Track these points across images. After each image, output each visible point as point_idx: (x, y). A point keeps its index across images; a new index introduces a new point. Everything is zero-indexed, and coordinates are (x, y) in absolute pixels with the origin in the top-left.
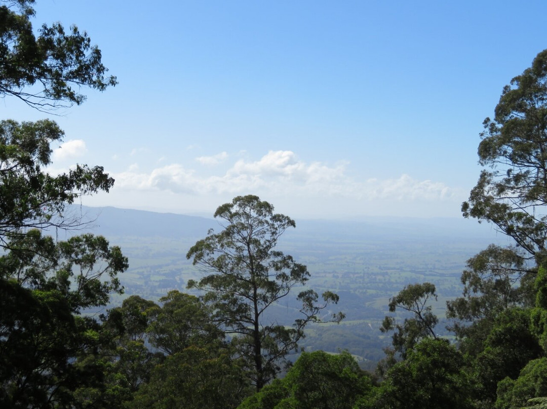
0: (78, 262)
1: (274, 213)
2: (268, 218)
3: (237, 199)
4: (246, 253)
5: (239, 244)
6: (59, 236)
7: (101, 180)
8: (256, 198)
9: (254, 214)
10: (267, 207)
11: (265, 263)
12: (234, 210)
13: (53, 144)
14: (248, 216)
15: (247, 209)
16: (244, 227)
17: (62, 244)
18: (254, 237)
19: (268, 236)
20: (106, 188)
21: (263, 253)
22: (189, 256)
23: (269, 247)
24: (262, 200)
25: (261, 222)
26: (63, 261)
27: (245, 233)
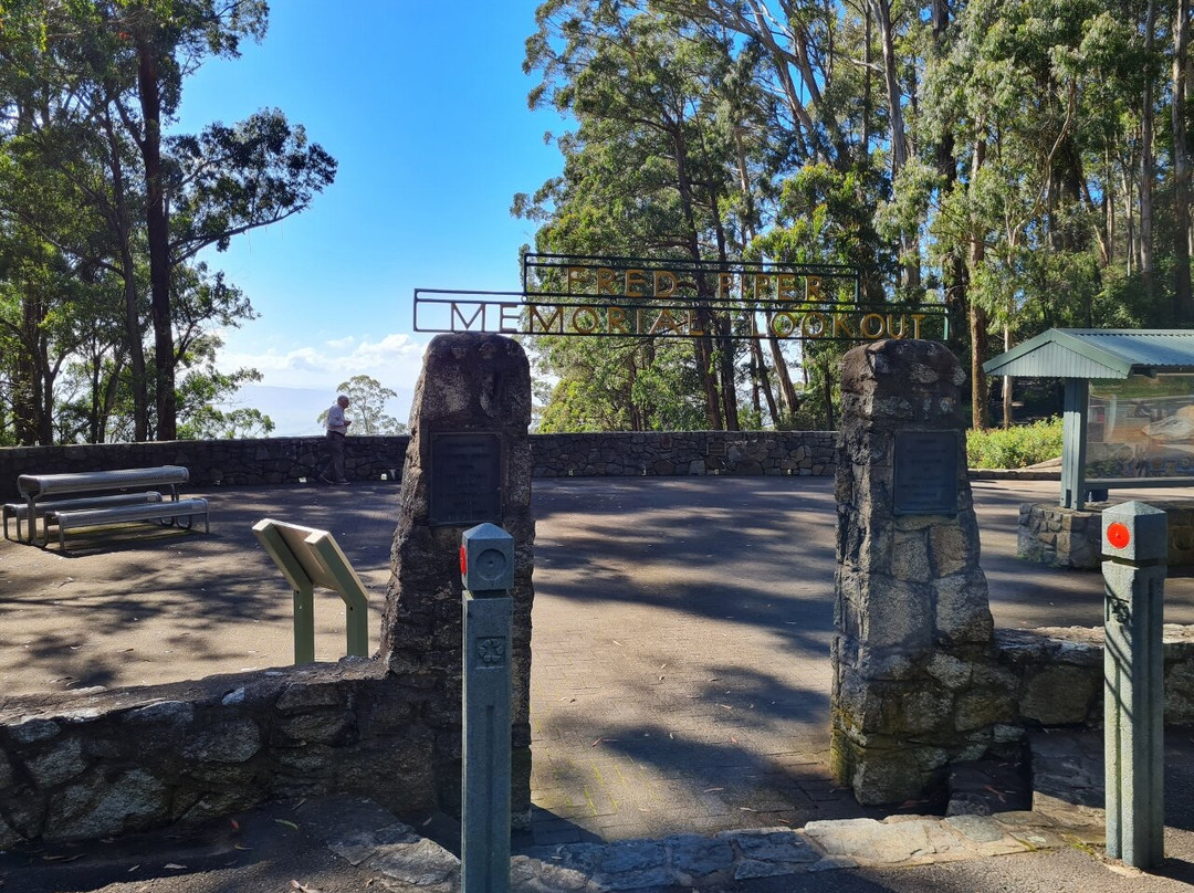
0: (241, 426)
1: (382, 387)
2: (377, 391)
3: (354, 378)
4: (362, 417)
5: (356, 411)
6: (225, 410)
7: (256, 375)
8: (368, 378)
9: (366, 389)
10: (376, 383)
11: (376, 424)
12: (352, 386)
13: (217, 350)
14: (362, 390)
15: (361, 385)
16: (359, 399)
17: (228, 415)
18: (368, 405)
19: (378, 404)
20: (259, 379)
21: (375, 417)
22: (319, 422)
23: (378, 412)
24: (372, 379)
25: (372, 395)
26: (229, 426)
27: (360, 403)
